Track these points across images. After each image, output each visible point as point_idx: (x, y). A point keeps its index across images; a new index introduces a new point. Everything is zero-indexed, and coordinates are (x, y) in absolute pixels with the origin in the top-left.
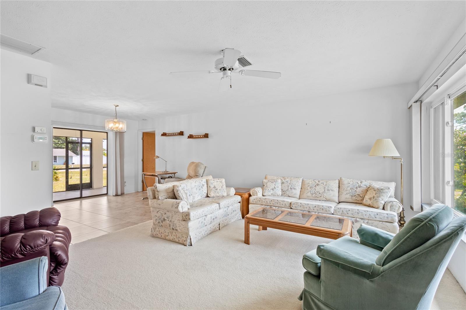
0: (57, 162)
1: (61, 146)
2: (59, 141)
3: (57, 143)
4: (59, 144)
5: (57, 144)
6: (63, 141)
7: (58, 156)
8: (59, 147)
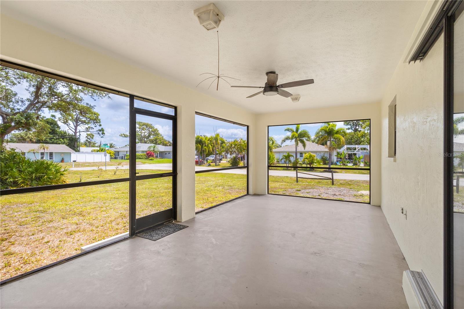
0: (53, 159)
1: (57, 141)
2: (54, 136)
3: (52, 138)
4: (55, 140)
5: (52, 140)
6: (59, 136)
7: (55, 152)
8: (54, 142)
